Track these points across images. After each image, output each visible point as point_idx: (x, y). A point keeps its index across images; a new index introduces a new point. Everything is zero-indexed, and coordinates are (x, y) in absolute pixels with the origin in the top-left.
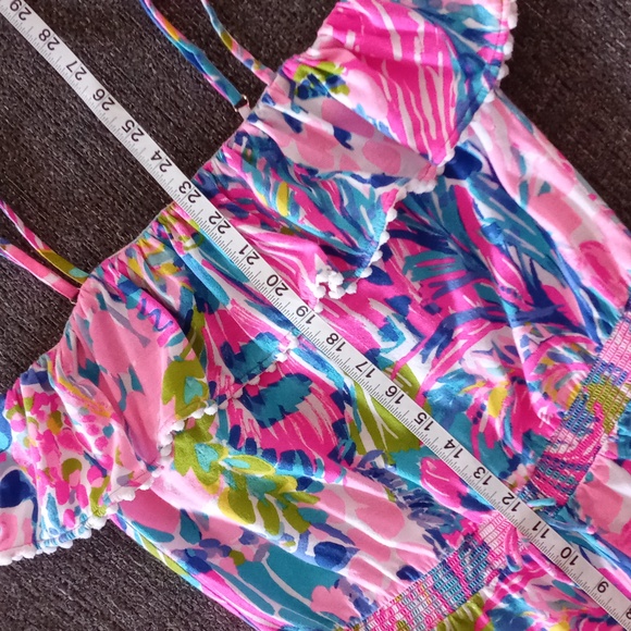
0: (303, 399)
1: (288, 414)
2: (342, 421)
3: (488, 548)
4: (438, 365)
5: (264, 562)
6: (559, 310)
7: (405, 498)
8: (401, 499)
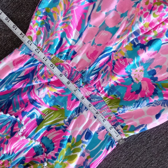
0: (48, 138)
1: (52, 142)
2: (55, 128)
3: (91, 94)
4: (42, 104)
5: (90, 151)
6: (31, 72)
7: (76, 114)
8: (77, 115)
